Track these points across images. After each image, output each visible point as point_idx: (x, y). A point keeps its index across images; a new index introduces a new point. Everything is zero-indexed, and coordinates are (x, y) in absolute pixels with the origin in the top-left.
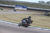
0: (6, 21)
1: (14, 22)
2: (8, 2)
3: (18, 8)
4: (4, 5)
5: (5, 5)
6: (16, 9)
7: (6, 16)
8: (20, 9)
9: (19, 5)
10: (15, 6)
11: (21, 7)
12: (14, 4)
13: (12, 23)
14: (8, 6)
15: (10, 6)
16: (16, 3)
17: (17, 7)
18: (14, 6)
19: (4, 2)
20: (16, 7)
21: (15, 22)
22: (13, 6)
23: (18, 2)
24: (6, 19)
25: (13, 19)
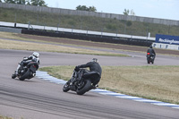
0: (122, 93)
1: (150, 95)
2: (129, 23)
3: (164, 46)
4: (114, 35)
5: (119, 35)
6: (156, 47)
7: (123, 75)
8: (171, 47)
9: (167, 34)
10: (154, 39)
11: (173, 41)
12: (149, 31)
13: (144, 97)
14: (129, 36)
15: (134, 37)
16: (157, 25)
17: (160, 40)
18: (149, 38)
19: (113, 25)
20: (157, 41)
21: (156, 96)
22: (145, 38)
23: (165, 23)
24: (122, 86)
25: (148, 86)
